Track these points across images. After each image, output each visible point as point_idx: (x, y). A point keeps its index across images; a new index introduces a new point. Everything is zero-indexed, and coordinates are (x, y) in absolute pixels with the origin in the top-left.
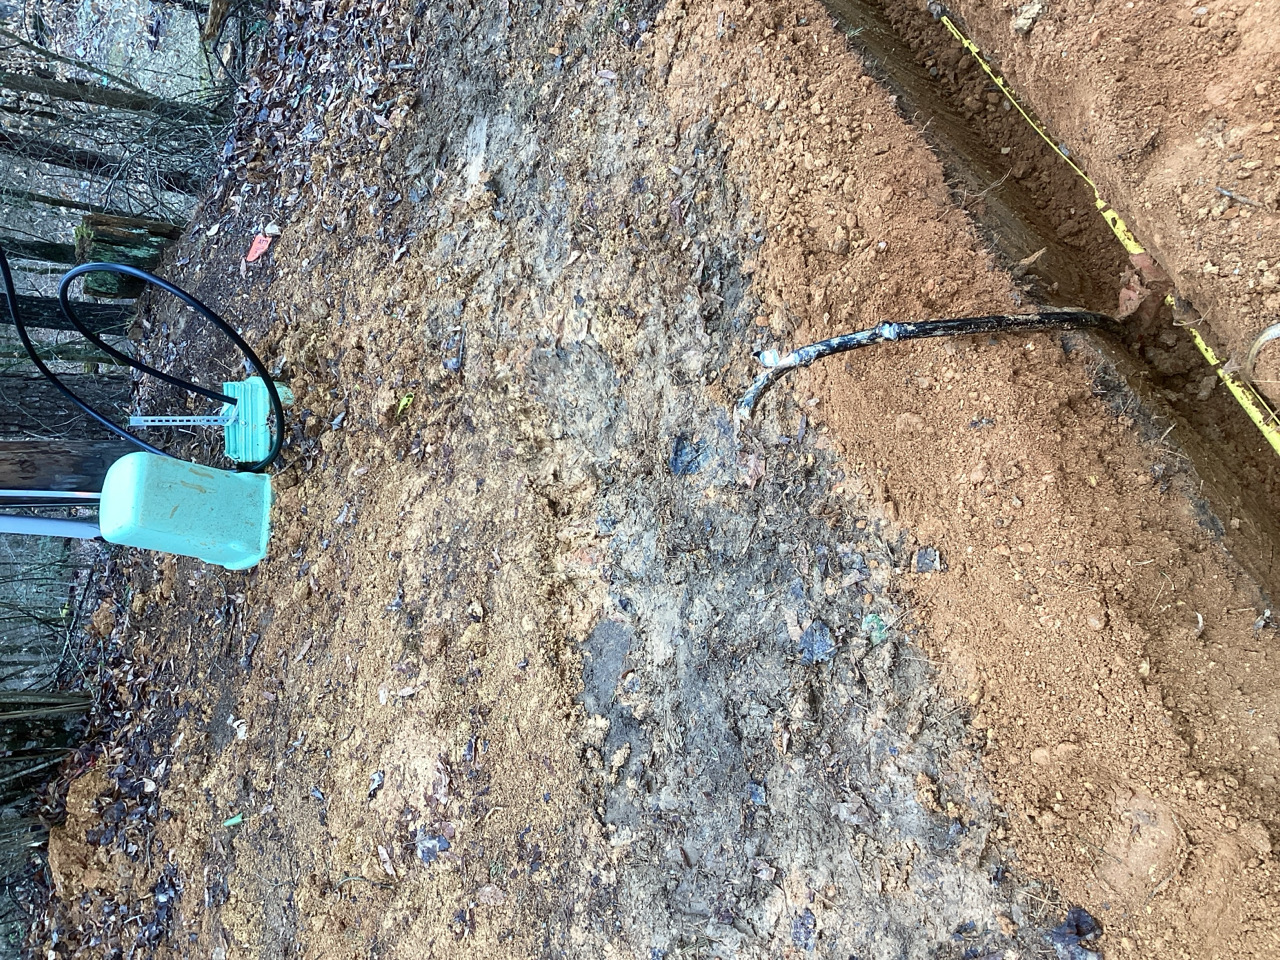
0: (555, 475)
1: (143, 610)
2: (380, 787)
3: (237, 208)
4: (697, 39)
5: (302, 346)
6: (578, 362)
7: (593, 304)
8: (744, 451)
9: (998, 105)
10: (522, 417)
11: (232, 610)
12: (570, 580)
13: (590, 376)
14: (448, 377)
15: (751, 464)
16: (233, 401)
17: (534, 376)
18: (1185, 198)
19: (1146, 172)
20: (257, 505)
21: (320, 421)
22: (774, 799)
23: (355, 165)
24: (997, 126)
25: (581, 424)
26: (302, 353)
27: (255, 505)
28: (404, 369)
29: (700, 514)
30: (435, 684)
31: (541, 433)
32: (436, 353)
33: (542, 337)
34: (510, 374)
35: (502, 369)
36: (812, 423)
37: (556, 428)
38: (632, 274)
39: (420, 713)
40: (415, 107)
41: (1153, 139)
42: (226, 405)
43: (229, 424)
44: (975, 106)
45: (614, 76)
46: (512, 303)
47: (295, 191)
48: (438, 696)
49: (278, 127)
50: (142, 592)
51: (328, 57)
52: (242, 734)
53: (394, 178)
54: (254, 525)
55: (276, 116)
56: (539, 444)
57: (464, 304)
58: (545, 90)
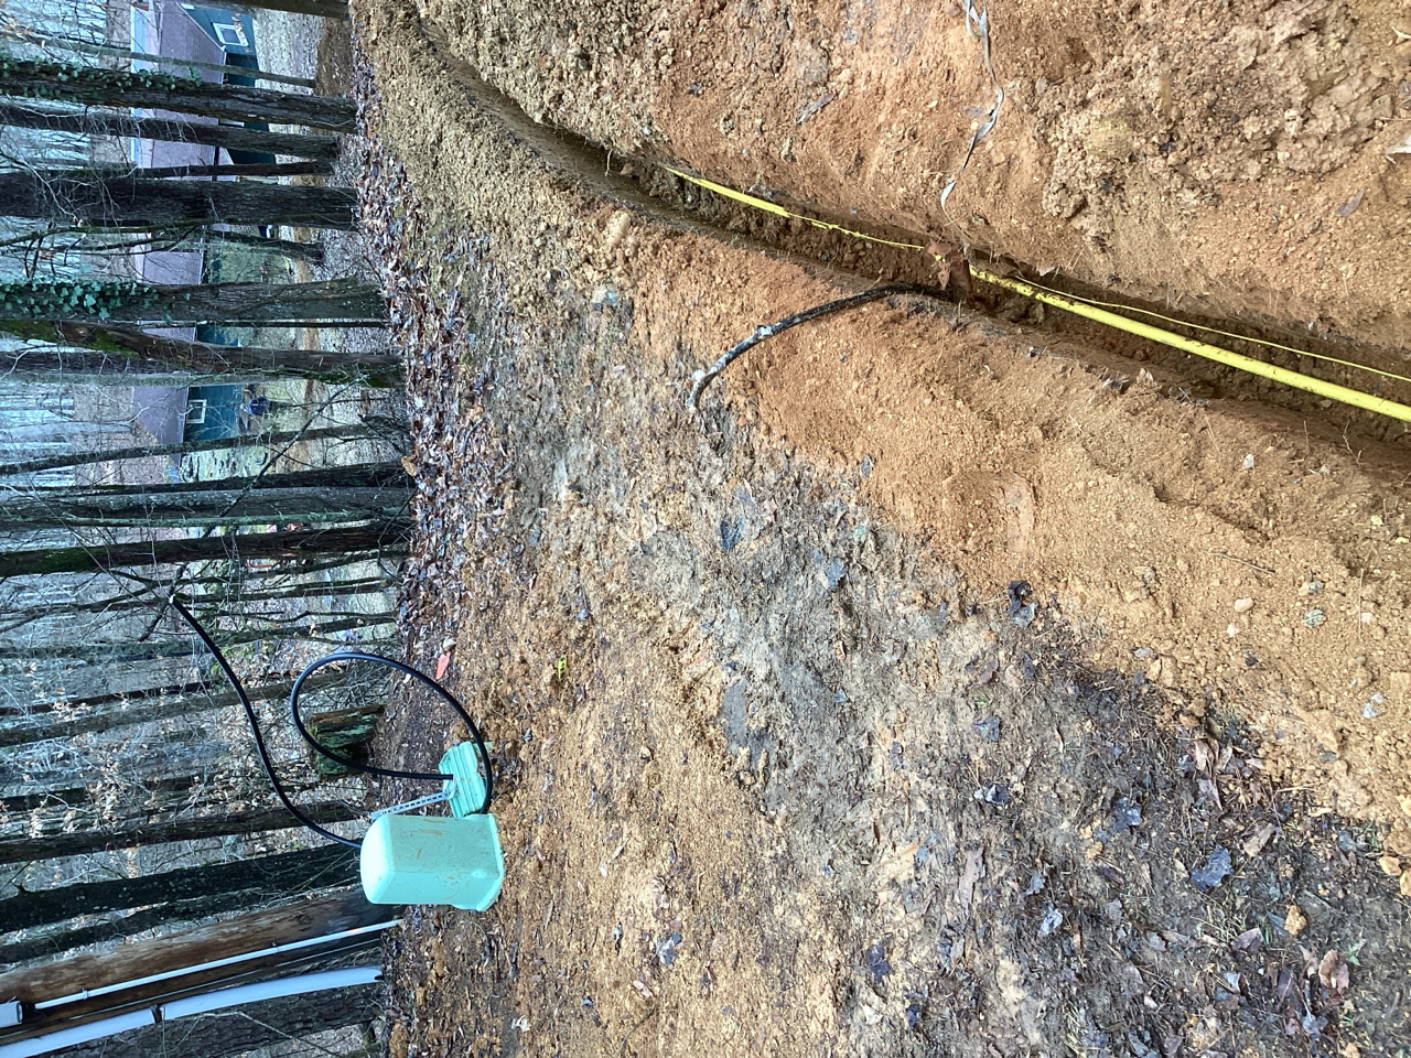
0: (670, 632)
1: (425, 1000)
2: (621, 936)
3: (421, 651)
4: (656, 305)
5: (487, 697)
6: (659, 548)
7: (653, 503)
8: (760, 501)
9: (865, 249)
10: (636, 610)
11: (493, 944)
12: (696, 680)
13: (671, 553)
14: (584, 627)
15: (767, 507)
16: (450, 777)
17: (635, 579)
18: (883, 170)
19: (865, 174)
20: (487, 837)
21: (515, 743)
22: (851, 692)
23: (491, 554)
24: (870, 261)
25: (677, 589)
26: (489, 701)
27: (485, 837)
28: (554, 643)
29: (750, 563)
30: (636, 831)
31: (653, 613)
32: (571, 616)
33: (631, 548)
34: (619, 587)
35: (612, 587)
36: (788, 453)
37: (662, 604)
38: (667, 462)
39: (632, 860)
40: (517, 486)
41: (858, 155)
42: (446, 782)
43: (451, 796)
44: (851, 257)
45: (624, 367)
46: (606, 543)
47: (457, 607)
48: (640, 838)
49: (435, 577)
50: (421, 985)
51: (457, 507)
52: (525, 1027)
53: (515, 537)
54: (490, 853)
55: (432, 570)
56: (654, 619)
57: (578, 569)
58: (589, 409)
